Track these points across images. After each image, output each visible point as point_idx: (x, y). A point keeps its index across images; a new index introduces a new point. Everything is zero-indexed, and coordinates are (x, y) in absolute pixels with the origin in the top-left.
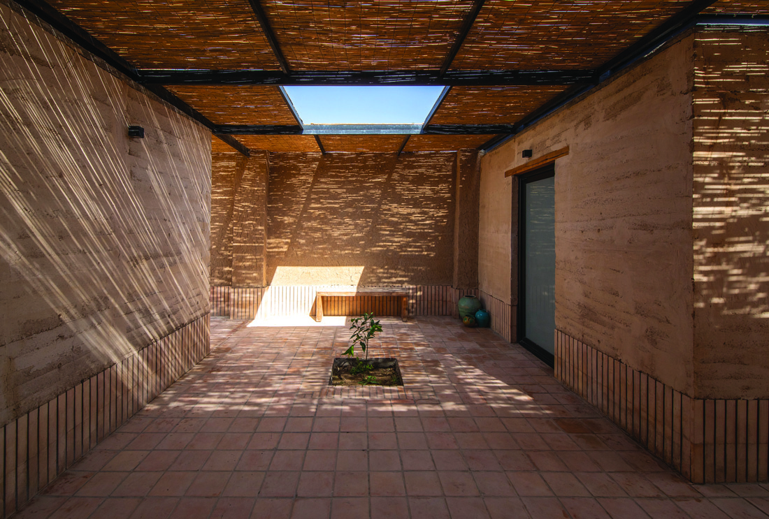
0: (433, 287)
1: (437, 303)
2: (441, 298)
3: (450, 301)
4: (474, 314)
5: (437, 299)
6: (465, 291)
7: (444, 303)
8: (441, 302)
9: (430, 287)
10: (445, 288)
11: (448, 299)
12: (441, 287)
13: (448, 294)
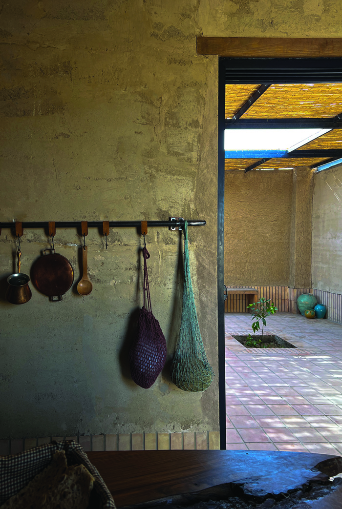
0: (274, 287)
1: (277, 301)
2: (280, 297)
3: (287, 299)
4: (313, 308)
5: (277, 298)
6: (302, 290)
7: (283, 301)
8: (280, 300)
9: (271, 287)
10: (283, 288)
11: (286, 298)
12: (280, 287)
13: (286, 293)
